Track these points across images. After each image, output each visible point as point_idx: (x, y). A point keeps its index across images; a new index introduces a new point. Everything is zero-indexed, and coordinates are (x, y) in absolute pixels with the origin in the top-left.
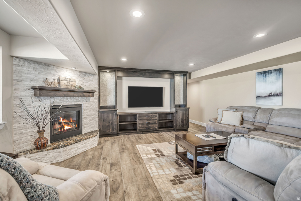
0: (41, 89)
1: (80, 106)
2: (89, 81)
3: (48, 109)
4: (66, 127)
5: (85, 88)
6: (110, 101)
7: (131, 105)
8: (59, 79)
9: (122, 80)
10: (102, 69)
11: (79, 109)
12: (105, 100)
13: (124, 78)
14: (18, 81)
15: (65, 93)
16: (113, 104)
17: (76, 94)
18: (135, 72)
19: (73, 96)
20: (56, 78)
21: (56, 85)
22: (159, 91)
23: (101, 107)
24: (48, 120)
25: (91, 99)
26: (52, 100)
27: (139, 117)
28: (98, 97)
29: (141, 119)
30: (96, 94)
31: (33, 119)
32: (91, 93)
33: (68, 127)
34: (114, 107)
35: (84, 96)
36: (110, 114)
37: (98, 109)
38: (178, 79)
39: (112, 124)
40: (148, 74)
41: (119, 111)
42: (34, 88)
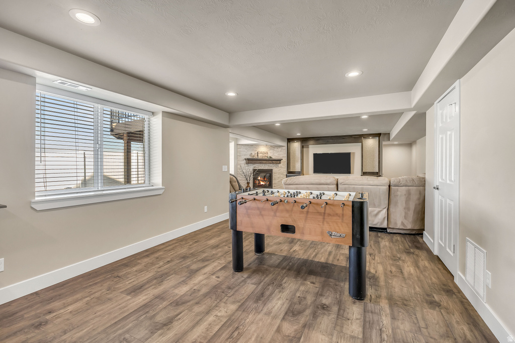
0: (248, 160)
1: (271, 170)
2: (278, 152)
3: (251, 170)
4: (262, 183)
5: (274, 157)
6: (298, 167)
8: (258, 153)
9: (308, 148)
10: (290, 140)
11: (270, 172)
14: (240, 156)
15: (260, 161)
17: (267, 162)
18: (318, 140)
19: (266, 163)
20: (256, 152)
21: (256, 157)
24: (252, 177)
25: (280, 165)
26: (254, 166)
28: (286, 164)
30: (284, 162)
31: (245, 176)
32: (279, 161)
33: (263, 183)
35: (273, 163)
37: (285, 173)
40: (331, 140)
42: (245, 159)
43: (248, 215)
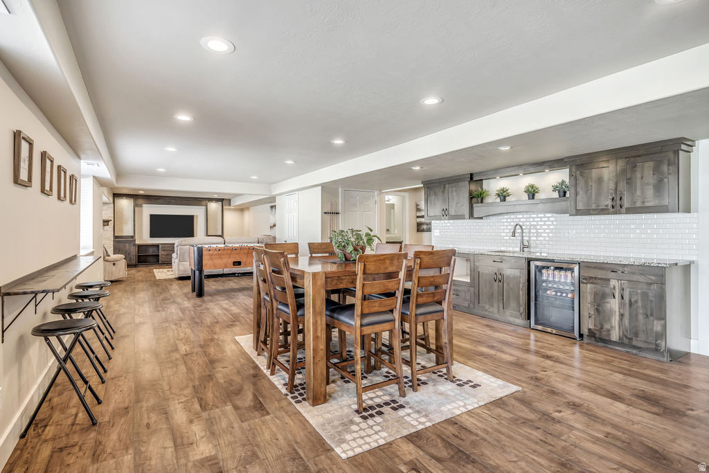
6: (127, 230)
7: (153, 235)
9: (142, 207)
10: (116, 196)
12: (121, 230)
13: (144, 205)
16: (131, 234)
22: (190, 220)
23: (115, 237)
27: (162, 247)
28: (113, 226)
29: (164, 250)
30: (111, 223)
34: (132, 237)
36: (127, 245)
37: (112, 239)
38: (214, 207)
39: (129, 254)
41: (137, 242)
43: (211, 259)
